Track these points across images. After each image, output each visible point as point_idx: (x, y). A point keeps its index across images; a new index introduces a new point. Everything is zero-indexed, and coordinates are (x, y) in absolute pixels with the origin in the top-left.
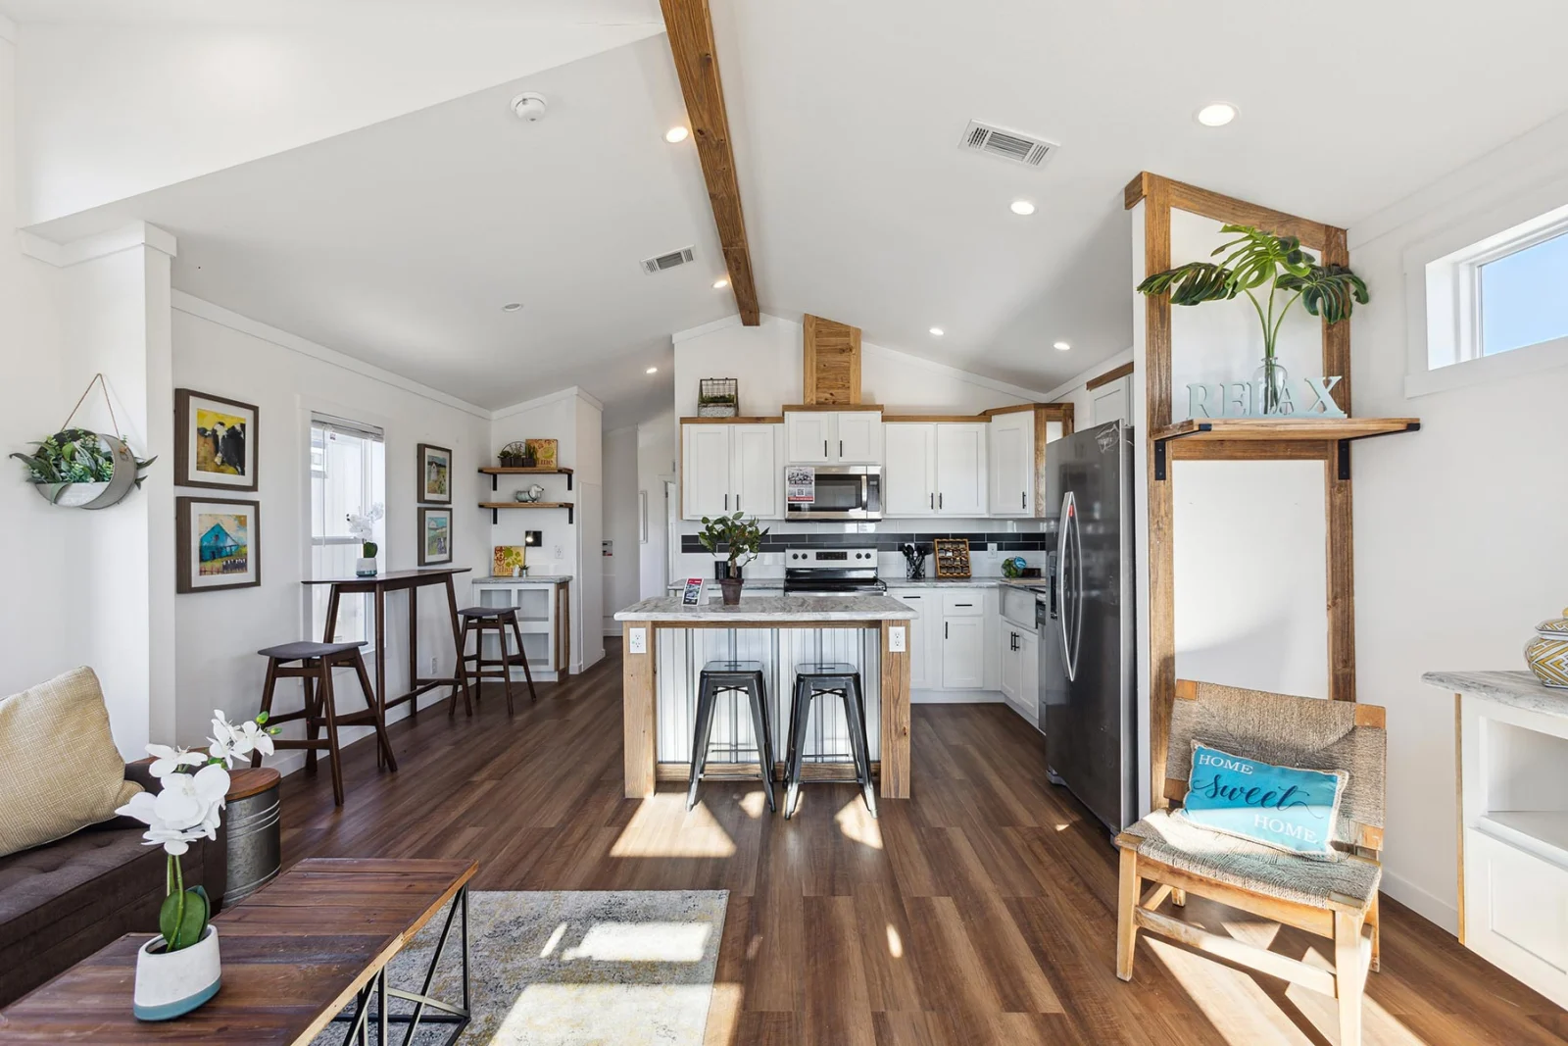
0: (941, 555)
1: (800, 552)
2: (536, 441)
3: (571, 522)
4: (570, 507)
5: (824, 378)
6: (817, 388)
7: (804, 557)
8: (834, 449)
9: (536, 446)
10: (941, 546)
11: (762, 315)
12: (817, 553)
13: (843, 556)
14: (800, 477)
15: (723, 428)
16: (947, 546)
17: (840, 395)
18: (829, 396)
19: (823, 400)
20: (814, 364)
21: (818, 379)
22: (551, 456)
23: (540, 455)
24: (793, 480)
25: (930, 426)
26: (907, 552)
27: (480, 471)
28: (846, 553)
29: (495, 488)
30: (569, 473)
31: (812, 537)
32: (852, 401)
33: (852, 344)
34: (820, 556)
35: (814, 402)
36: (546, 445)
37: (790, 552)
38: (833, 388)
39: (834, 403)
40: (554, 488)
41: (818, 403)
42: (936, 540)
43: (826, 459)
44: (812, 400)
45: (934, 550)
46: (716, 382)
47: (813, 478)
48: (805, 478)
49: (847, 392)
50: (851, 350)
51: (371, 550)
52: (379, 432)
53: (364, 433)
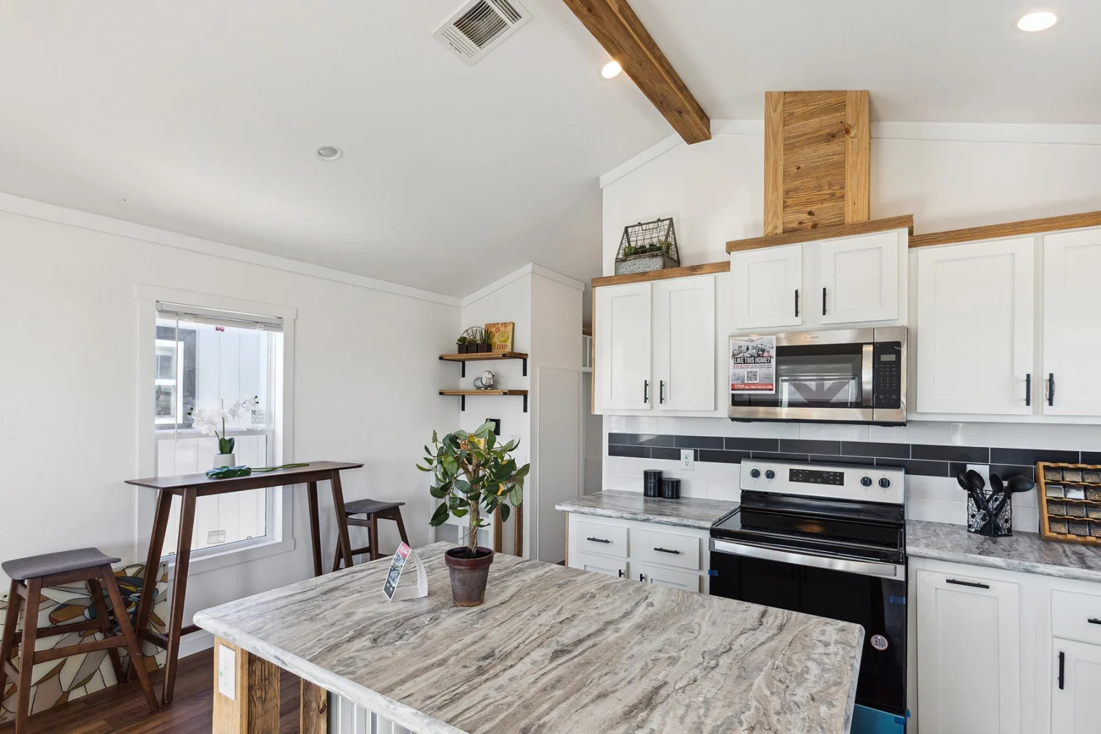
0: (1052, 494)
1: (763, 467)
2: (494, 325)
3: (525, 410)
4: (524, 394)
5: (796, 190)
6: (785, 207)
7: (770, 475)
8: (811, 302)
9: (493, 330)
10: (1052, 476)
11: (714, 124)
12: (791, 470)
13: (838, 480)
14: (751, 351)
15: (644, 287)
16: (1070, 477)
17: (825, 211)
18: (804, 216)
19: (795, 225)
20: (781, 169)
21: (787, 192)
22: (506, 341)
23: (496, 340)
24: (739, 358)
25: (1024, 243)
26: (971, 482)
27: (441, 358)
28: (842, 475)
29: (463, 376)
30: (524, 357)
31: (787, 444)
32: (849, 219)
33: (850, 121)
34: (795, 476)
35: (780, 231)
36: (502, 329)
37: (748, 466)
38: (813, 203)
39: (814, 226)
40: (510, 373)
41: (785, 231)
42: (1041, 464)
43: (798, 321)
44: (776, 227)
45: (1037, 480)
46: (644, 227)
47: (773, 353)
48: (761, 353)
49: (840, 204)
50: (847, 132)
51: (226, 446)
52: (278, 322)
53: (255, 323)
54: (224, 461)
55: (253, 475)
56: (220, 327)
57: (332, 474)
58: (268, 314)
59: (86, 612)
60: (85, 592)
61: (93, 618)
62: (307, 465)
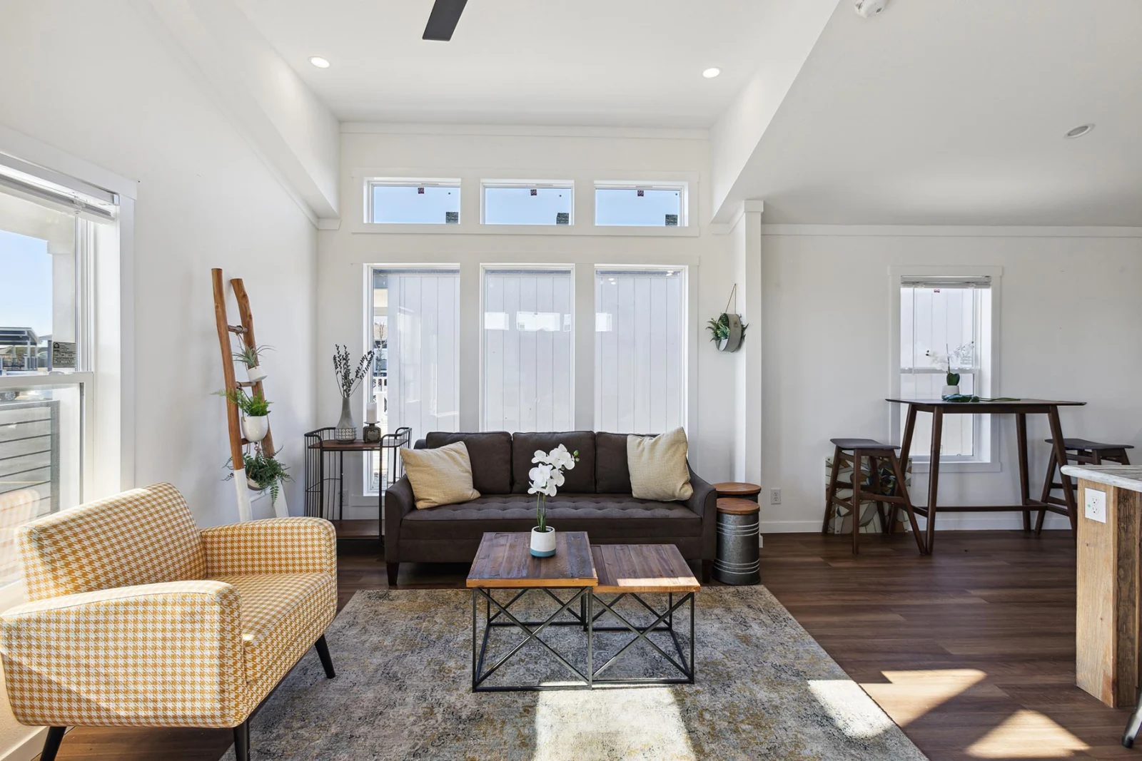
51: (953, 379)
52: (986, 280)
53: (967, 284)
54: (950, 392)
55: (981, 402)
56: (937, 289)
57: (1050, 409)
58: (979, 276)
59: (867, 480)
60: (867, 467)
61: (871, 484)
62: (1019, 400)
